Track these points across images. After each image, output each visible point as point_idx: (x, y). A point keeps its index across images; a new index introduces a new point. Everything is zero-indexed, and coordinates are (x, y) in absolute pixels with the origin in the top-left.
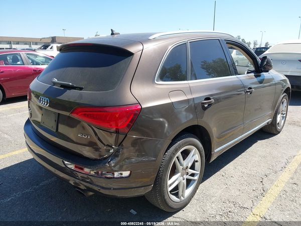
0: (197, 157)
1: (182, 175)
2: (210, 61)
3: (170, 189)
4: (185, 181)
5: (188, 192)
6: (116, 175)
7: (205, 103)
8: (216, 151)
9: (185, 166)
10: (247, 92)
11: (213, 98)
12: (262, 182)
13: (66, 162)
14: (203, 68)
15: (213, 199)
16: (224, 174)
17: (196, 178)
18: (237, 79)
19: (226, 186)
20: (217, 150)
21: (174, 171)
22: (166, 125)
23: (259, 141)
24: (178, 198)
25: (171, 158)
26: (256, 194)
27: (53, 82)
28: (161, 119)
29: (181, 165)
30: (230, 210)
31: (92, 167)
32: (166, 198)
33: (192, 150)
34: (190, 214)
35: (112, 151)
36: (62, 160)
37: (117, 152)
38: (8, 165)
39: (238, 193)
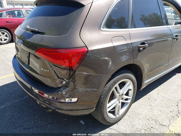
0: (131, 87)
1: (119, 100)
2: (147, 15)
3: (108, 110)
4: (120, 104)
5: (122, 111)
6: (67, 100)
7: (141, 47)
8: (145, 82)
9: (121, 94)
10: (174, 39)
11: (147, 43)
12: (177, 105)
13: (33, 88)
14: (141, 20)
15: (140, 116)
16: (149, 98)
17: (129, 101)
18: (167, 29)
19: (151, 107)
20: (147, 82)
21: (112, 97)
22: (110, 63)
23: (177, 74)
24: (114, 115)
25: (110, 89)
26: (173, 115)
27: (26, 28)
28: (106, 58)
29: (118, 93)
30: (152, 126)
31: (49, 93)
32: (105, 116)
33: (127, 82)
34: (122, 127)
35: (64, 83)
36: (30, 86)
37: (68, 83)
38: (8, 83)
39: (159, 113)
